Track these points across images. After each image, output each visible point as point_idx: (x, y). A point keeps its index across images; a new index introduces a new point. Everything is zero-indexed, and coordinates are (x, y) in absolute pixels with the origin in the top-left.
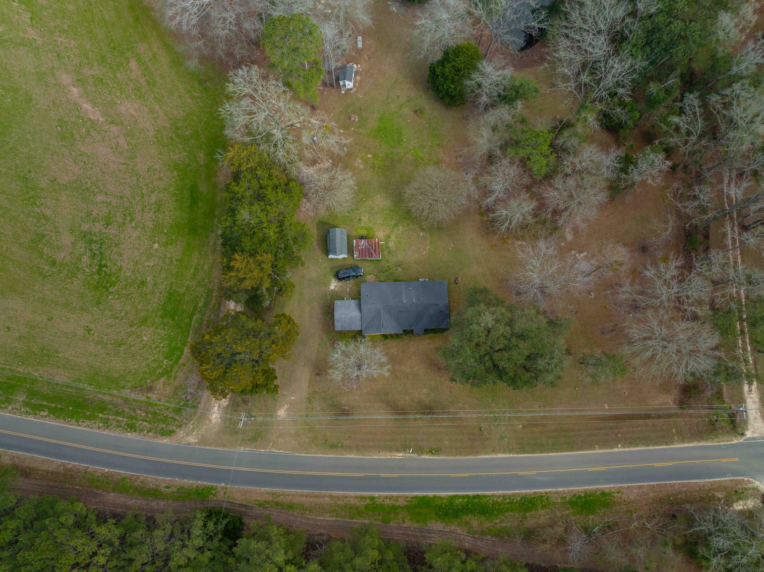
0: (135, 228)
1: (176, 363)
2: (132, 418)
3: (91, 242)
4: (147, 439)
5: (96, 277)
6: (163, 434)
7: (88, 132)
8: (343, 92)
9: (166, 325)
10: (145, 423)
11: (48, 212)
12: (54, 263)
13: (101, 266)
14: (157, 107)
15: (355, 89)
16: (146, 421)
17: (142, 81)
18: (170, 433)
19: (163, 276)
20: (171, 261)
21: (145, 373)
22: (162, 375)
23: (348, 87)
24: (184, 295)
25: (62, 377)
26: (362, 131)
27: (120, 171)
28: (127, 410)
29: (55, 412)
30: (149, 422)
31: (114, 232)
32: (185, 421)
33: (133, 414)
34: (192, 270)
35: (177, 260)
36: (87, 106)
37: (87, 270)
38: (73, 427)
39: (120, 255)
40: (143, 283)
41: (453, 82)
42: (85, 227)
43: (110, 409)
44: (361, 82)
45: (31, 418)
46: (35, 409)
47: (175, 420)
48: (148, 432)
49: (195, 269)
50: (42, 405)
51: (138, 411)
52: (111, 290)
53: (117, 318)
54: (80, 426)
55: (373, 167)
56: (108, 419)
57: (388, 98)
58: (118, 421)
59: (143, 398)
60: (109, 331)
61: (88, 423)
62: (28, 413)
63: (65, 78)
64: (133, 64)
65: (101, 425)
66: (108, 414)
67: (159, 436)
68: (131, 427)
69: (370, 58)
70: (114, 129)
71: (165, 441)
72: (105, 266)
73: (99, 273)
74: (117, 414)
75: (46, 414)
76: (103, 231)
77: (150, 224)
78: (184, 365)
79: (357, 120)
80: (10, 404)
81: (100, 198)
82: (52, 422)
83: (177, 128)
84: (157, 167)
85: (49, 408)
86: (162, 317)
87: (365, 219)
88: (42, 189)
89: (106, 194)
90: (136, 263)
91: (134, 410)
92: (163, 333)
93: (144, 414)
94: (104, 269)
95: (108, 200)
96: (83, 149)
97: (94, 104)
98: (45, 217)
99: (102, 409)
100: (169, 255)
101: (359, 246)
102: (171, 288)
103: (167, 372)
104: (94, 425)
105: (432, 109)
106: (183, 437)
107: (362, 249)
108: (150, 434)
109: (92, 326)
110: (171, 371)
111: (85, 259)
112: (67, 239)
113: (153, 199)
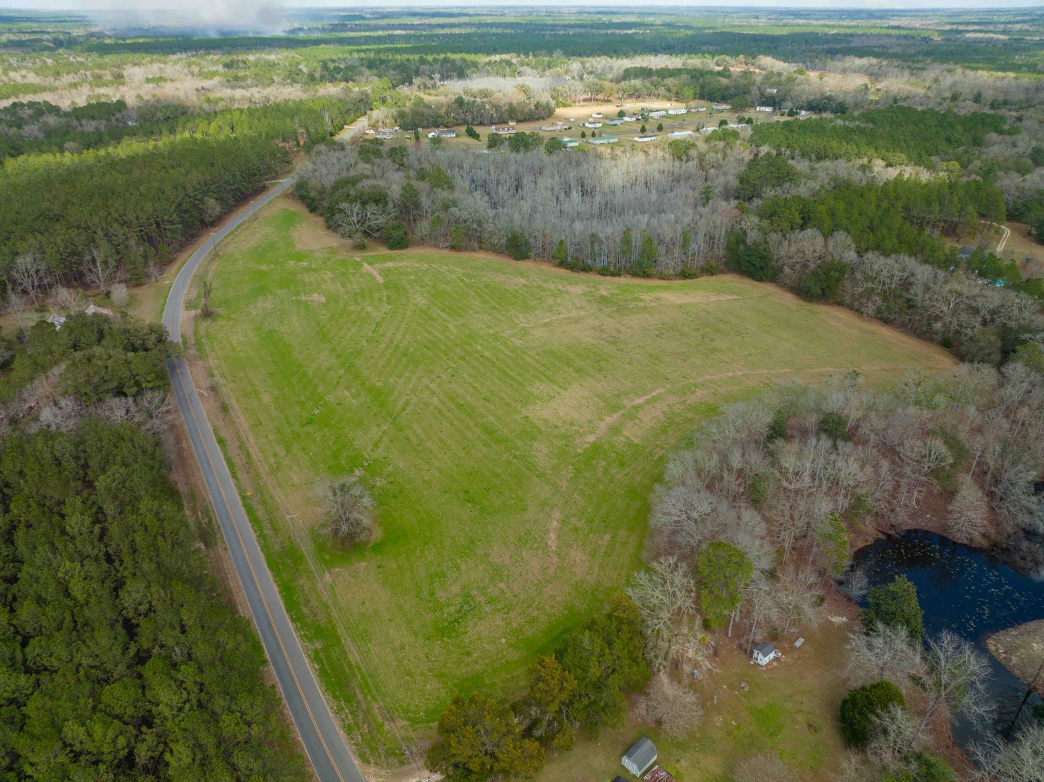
0: (503, 619)
1: (428, 722)
2: (356, 724)
3: (468, 603)
4: (347, 748)
5: (445, 624)
6: (360, 756)
7: (538, 548)
8: (752, 663)
9: (451, 692)
10: (360, 737)
11: (463, 567)
12: (432, 595)
13: (456, 621)
14: (596, 569)
15: (764, 669)
16: (362, 736)
17: (603, 549)
18: (365, 761)
19: (486, 661)
20: (502, 658)
21: (401, 707)
22: (409, 719)
23: (759, 662)
24: (486, 686)
25: (354, 657)
26: (743, 700)
27: (532, 582)
28: (361, 717)
29: (323, 673)
30: (363, 740)
31: (487, 609)
32: (384, 765)
33: (361, 724)
34: (509, 676)
35: (507, 661)
36: (553, 536)
37: (445, 615)
38: (320, 691)
39: (475, 625)
40: (468, 654)
41: (861, 713)
42: (474, 592)
43: (352, 706)
44: (775, 668)
45: (307, 660)
46: (316, 658)
47: (379, 757)
48: (354, 744)
49: (513, 677)
50: (322, 661)
51: (366, 726)
52: (445, 639)
53: (427, 658)
54: (324, 694)
55: (729, 734)
56: (343, 709)
57: (791, 696)
58: (347, 717)
59: (380, 720)
60: (413, 660)
61: (330, 698)
62: (309, 657)
63: (557, 514)
64: (607, 537)
65: (335, 708)
66: (348, 707)
67: (357, 754)
68: (349, 730)
69: (799, 658)
70: (556, 559)
71: (357, 762)
72: (459, 623)
73: (450, 623)
74: (352, 713)
75: (317, 667)
76: (482, 604)
77: (515, 625)
78: (431, 728)
79: (746, 689)
80: (308, 642)
81: (502, 585)
82: (313, 676)
83: (597, 590)
84: (558, 599)
85: (323, 665)
86: (455, 685)
87: (684, 763)
88: (475, 554)
89: (509, 587)
90: (479, 639)
91: (364, 723)
92: (443, 695)
93: (366, 731)
94: (456, 624)
95: (506, 591)
96: (524, 553)
97: (559, 538)
98: (458, 568)
99: (348, 700)
100: (505, 654)
101: (657, 773)
102: (483, 673)
103: (413, 721)
104: (331, 703)
105: (829, 736)
106: (369, 773)
107: (658, 778)
108: (354, 747)
109: (407, 647)
110: (418, 723)
111: (452, 609)
112: (455, 589)
113: (535, 613)
